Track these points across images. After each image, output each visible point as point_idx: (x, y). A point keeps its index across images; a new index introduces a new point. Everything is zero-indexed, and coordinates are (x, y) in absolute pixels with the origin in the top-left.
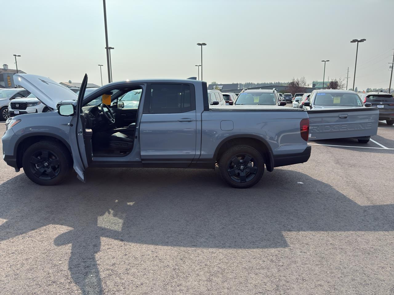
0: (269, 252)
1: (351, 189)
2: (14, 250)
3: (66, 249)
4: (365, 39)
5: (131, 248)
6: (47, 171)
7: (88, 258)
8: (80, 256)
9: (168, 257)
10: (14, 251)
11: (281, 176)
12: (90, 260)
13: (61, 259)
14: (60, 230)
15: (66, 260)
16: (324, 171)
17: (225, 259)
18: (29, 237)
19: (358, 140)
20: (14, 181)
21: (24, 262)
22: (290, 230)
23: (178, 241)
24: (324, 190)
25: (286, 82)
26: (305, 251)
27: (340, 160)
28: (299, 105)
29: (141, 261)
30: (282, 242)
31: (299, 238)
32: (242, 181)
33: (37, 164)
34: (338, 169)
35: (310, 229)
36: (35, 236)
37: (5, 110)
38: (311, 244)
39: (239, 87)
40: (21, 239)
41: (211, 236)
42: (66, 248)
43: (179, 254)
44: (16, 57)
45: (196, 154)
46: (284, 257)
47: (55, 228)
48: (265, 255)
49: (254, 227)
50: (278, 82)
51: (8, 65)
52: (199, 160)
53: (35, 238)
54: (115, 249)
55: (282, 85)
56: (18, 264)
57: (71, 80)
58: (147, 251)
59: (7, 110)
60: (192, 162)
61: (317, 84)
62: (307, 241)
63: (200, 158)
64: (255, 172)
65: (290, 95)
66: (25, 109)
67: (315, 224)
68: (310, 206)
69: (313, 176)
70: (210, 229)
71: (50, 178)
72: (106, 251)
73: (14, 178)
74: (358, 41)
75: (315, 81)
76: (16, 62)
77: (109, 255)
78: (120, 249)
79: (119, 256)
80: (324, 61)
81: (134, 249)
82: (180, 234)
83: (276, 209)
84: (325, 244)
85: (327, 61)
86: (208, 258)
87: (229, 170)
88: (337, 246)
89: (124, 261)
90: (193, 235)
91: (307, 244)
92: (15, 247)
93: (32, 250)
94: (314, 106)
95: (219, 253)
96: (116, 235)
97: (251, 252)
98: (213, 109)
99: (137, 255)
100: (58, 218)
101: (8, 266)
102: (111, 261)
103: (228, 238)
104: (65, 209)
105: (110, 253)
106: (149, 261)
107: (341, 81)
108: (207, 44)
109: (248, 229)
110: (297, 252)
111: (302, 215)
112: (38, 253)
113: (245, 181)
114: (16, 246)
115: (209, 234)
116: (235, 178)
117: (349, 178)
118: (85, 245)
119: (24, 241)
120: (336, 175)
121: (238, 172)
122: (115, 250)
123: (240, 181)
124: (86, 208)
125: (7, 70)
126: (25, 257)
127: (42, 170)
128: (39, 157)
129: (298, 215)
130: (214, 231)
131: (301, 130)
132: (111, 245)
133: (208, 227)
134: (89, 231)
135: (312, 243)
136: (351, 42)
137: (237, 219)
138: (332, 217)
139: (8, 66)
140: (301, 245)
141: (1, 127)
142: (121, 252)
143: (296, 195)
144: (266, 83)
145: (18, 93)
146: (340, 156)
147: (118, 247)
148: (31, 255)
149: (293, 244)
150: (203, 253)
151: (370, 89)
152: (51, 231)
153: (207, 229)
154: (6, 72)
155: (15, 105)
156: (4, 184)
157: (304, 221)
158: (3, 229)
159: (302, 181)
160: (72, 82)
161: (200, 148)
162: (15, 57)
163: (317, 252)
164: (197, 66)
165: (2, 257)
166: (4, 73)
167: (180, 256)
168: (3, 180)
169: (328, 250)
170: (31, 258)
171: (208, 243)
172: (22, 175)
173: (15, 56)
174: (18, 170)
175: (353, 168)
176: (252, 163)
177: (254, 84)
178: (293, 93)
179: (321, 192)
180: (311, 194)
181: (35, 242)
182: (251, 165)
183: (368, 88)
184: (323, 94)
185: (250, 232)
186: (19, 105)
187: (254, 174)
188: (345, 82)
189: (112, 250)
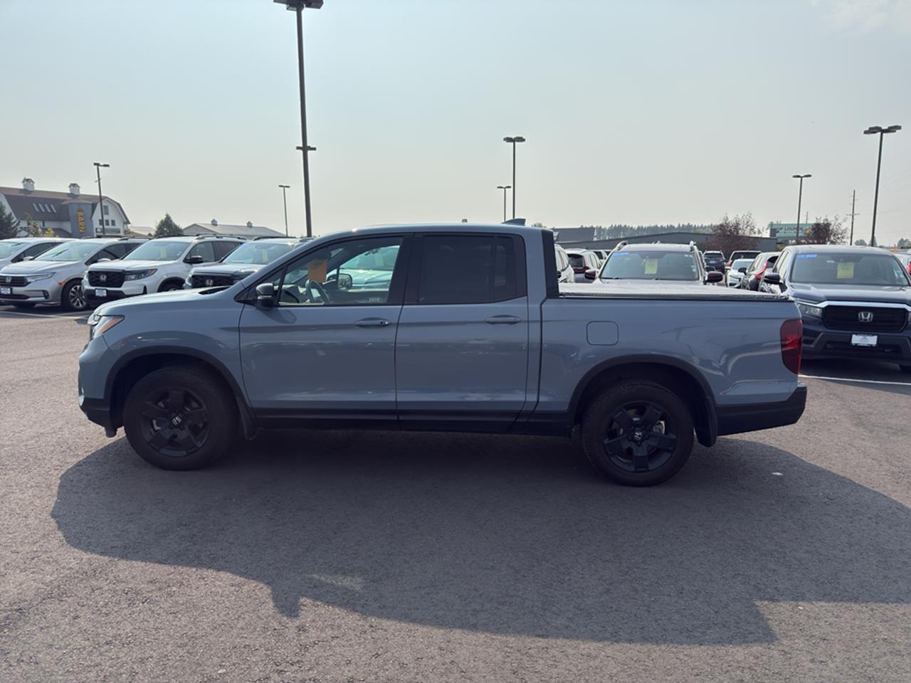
0: (731, 659)
1: (907, 493)
2: (111, 634)
3: (233, 635)
4: (899, 125)
5: (387, 638)
6: (179, 435)
7: (288, 662)
8: (268, 656)
9: (481, 664)
10: (110, 639)
11: (728, 456)
12: (292, 667)
13: (223, 662)
14: (215, 586)
15: (234, 664)
16: (831, 444)
17: (624, 675)
18: (143, 603)
19: (901, 366)
20: (102, 459)
21: (135, 667)
22: (772, 600)
23: (501, 622)
24: (840, 495)
25: (706, 224)
26: (821, 659)
27: (864, 417)
28: (748, 281)
29: (417, 674)
30: (760, 631)
31: (801, 621)
32: (639, 470)
33: (155, 419)
34: (864, 439)
35: (823, 597)
36: (157, 599)
37: (76, 288)
38: (833, 638)
39: (595, 234)
40: (126, 606)
41: (579, 612)
42: (232, 633)
43: (508, 656)
44: (100, 167)
45: (527, 400)
46: (771, 673)
47: (203, 578)
48: (724, 666)
49: (683, 589)
50: (686, 224)
51: (79, 185)
52: (532, 414)
53: (157, 605)
54: (351, 640)
55: (697, 231)
56: (121, 674)
57: (216, 219)
58: (428, 647)
59: (78, 287)
60: (518, 420)
61: (781, 229)
62: (822, 631)
63: (537, 409)
64: (671, 448)
65: (720, 254)
66: (120, 286)
67: (833, 585)
68: (812, 537)
69: (806, 456)
70: (576, 592)
71: (184, 453)
72: (328, 643)
73: (102, 449)
74: (883, 131)
75: (775, 222)
76: (99, 180)
77: (336, 653)
78: (362, 640)
79: (363, 659)
80: (798, 176)
81: (396, 639)
82: (502, 604)
83: (730, 542)
84: (870, 641)
85: (806, 176)
86: (580, 670)
87: (606, 441)
88: (902, 646)
89: (376, 673)
90: (535, 609)
91: (825, 639)
92: (112, 627)
93: (154, 635)
94: (792, 284)
95: (605, 658)
96: (348, 602)
97: (686, 659)
98: (569, 294)
99: (406, 658)
100: (209, 553)
101: (99, 679)
102: (344, 671)
103: (623, 619)
104: (223, 530)
105: (338, 650)
106: (435, 674)
107: (839, 222)
108: (526, 139)
109: (669, 595)
110: (802, 661)
111: (799, 561)
112: (167, 644)
113: (645, 469)
114: (114, 625)
115: (574, 607)
116: (620, 462)
117: (896, 463)
118: (277, 628)
119: (134, 612)
120: (862, 456)
121: (629, 445)
122: (350, 642)
123: (632, 468)
124: (272, 530)
125: (78, 196)
126: (137, 654)
127: (167, 434)
128: (161, 404)
129: (787, 559)
130: (585, 599)
131: (783, 346)
132: (339, 627)
133: (570, 588)
134: (283, 591)
135: (837, 635)
136: (866, 132)
137: (639, 568)
138: (875, 567)
139: (79, 187)
140: (808, 640)
141: (67, 327)
142: (365, 646)
143: (773, 507)
144: (659, 226)
145: (104, 250)
146: (862, 405)
147: (356, 635)
148: (152, 649)
149: (787, 637)
150: (567, 656)
151: (907, 240)
152: (194, 586)
153: (566, 593)
154: (74, 201)
155: (98, 277)
156: (79, 465)
157: (804, 574)
158: (82, 580)
159: (780, 469)
160: (218, 223)
161: (536, 387)
162: (98, 169)
163: (853, 662)
164: (501, 187)
165: (84, 653)
166: (70, 203)
167: (511, 664)
168: (78, 455)
169: (881, 657)
170: (151, 657)
171: (575, 630)
172: (118, 443)
173: (96, 167)
174: (111, 432)
175: (901, 438)
176: (663, 422)
177: (632, 228)
178: (725, 251)
179: (833, 500)
180: (810, 504)
181: (158, 614)
182: (660, 430)
183: (902, 239)
184: (812, 256)
185: (676, 602)
186: (108, 277)
187: (669, 451)
188: (846, 225)
189: (343, 643)
